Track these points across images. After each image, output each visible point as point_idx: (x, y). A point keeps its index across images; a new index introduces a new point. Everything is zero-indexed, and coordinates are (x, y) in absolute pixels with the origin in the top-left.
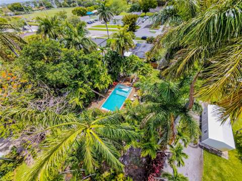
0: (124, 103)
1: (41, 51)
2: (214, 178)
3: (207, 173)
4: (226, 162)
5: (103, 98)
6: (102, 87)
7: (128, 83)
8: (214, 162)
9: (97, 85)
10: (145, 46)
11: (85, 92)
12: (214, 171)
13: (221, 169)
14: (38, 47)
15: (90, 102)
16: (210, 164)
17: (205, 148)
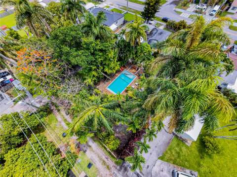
0: (126, 88)
1: (67, 39)
2: (173, 154)
3: (170, 150)
4: (187, 147)
5: (110, 80)
6: (110, 72)
7: (134, 70)
8: (178, 145)
9: (106, 70)
10: (161, 33)
11: (97, 75)
12: (175, 150)
13: (181, 150)
14: (65, 34)
15: (99, 81)
16: (174, 145)
17: (176, 135)
